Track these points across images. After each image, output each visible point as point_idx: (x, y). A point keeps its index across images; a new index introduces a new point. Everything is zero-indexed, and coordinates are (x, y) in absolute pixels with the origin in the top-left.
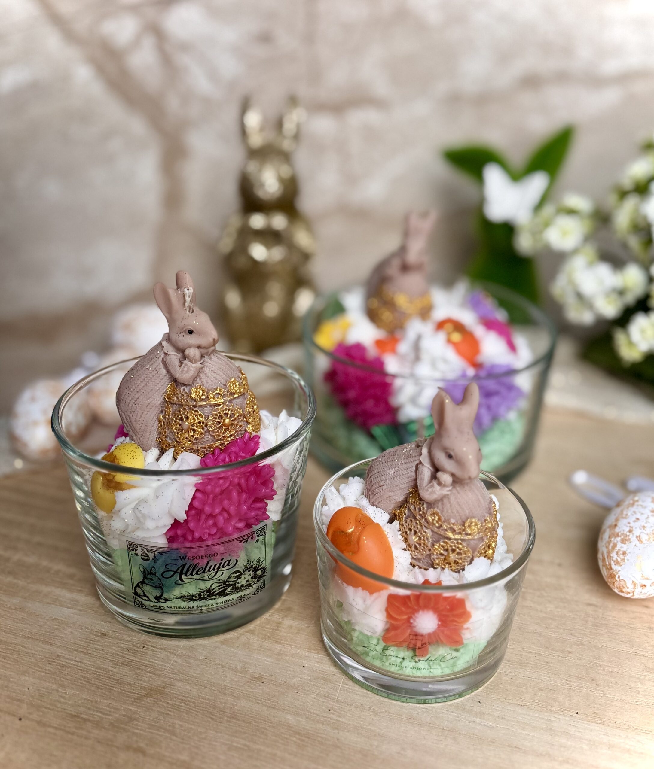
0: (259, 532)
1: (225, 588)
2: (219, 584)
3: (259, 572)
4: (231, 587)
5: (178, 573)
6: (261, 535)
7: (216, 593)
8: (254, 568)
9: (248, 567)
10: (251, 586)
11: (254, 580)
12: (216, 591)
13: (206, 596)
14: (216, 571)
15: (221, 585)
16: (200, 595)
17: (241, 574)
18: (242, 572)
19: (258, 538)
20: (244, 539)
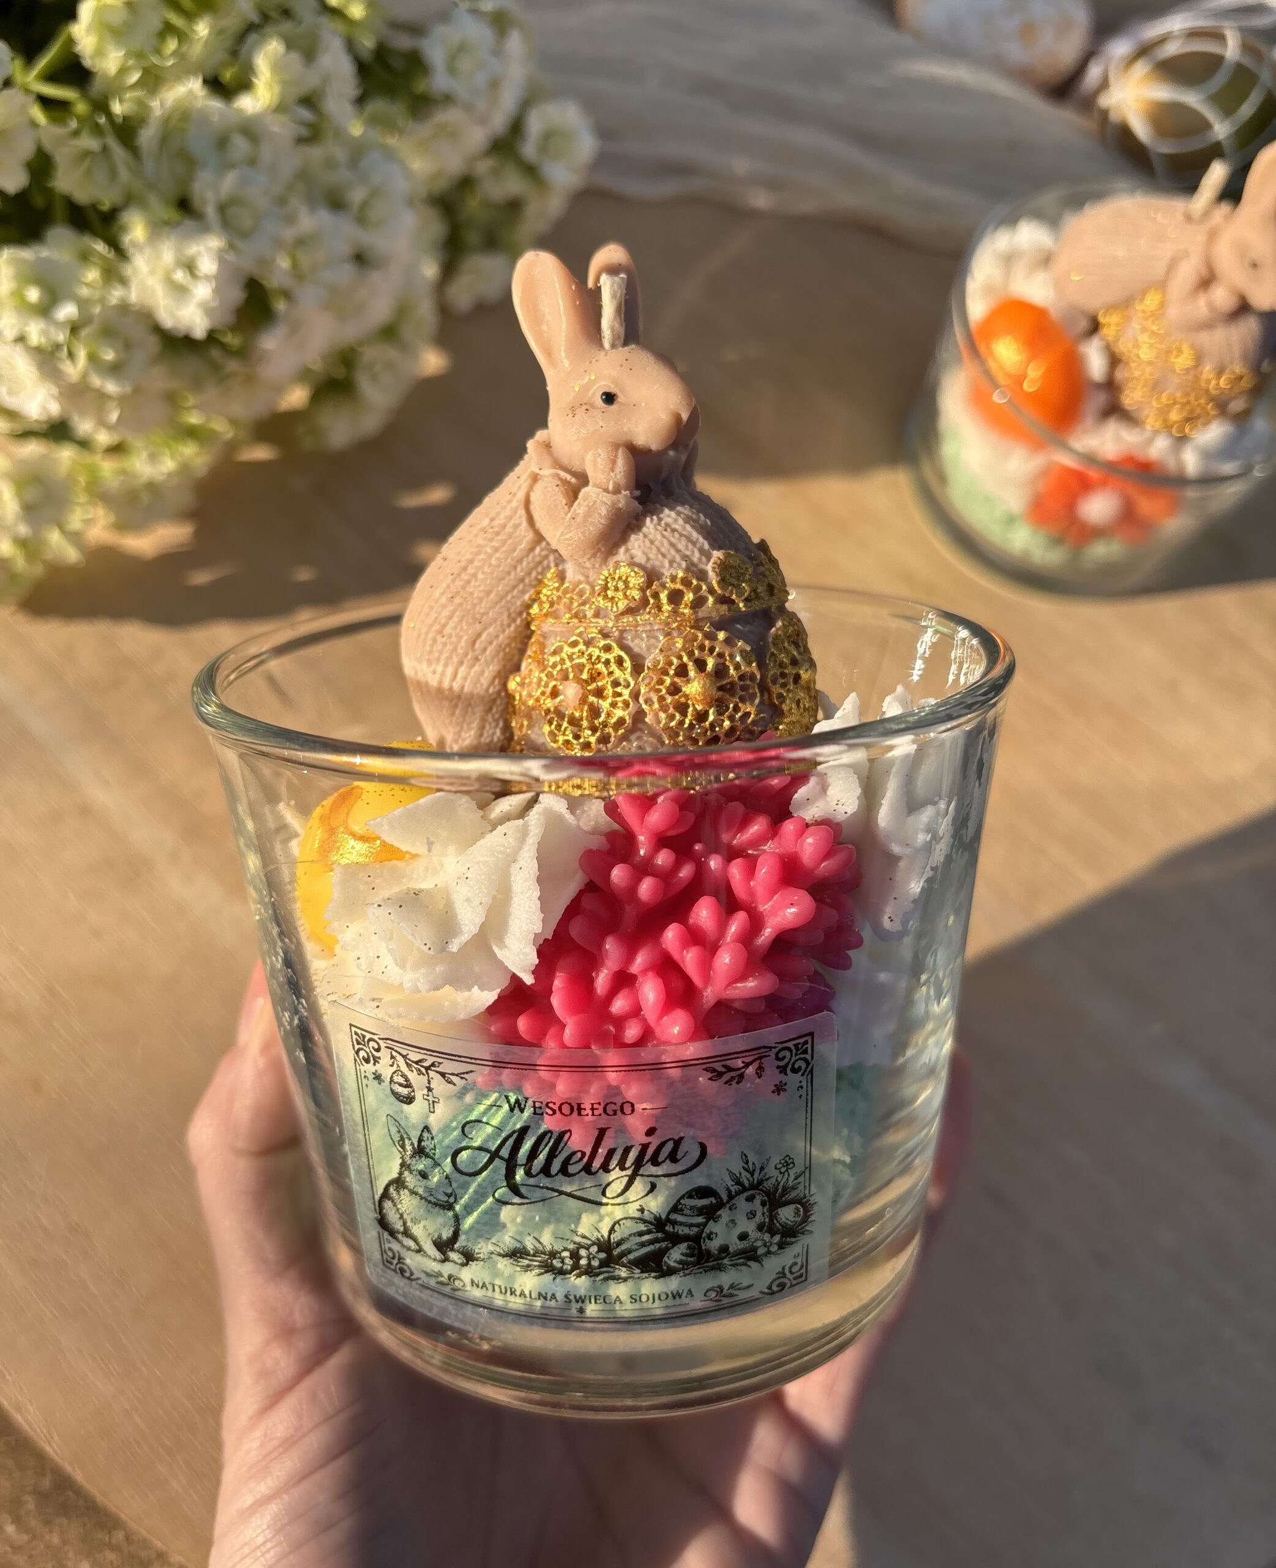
0: (787, 1054)
1: (664, 1245)
2: (642, 1227)
3: (787, 1214)
4: (683, 1247)
5: (502, 1158)
6: (795, 1071)
7: (631, 1256)
8: (767, 1193)
9: (746, 1184)
10: (756, 1259)
11: (767, 1237)
12: (630, 1252)
13: (595, 1263)
14: (629, 1172)
15: (649, 1232)
16: (575, 1256)
17: (720, 1205)
18: (725, 1197)
19: (782, 1077)
20: (730, 1069)
